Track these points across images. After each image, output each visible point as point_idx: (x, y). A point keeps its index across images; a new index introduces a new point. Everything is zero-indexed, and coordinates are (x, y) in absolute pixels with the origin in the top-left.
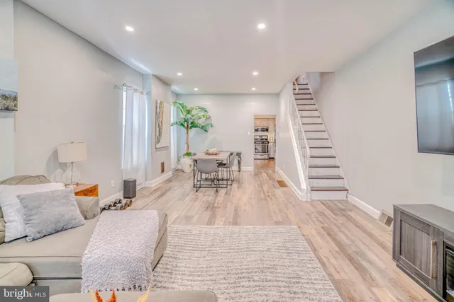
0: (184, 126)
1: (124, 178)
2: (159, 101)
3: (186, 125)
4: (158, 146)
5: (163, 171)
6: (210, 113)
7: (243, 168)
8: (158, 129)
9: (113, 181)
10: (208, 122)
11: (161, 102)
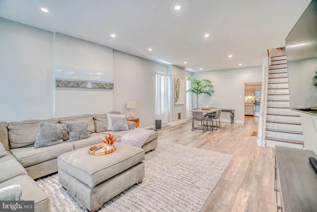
0: (195, 92)
1: (156, 119)
2: (176, 79)
3: (196, 92)
4: (176, 103)
5: (179, 118)
6: (213, 83)
7: (235, 121)
8: (176, 94)
9: (150, 120)
10: (212, 89)
11: (178, 79)
